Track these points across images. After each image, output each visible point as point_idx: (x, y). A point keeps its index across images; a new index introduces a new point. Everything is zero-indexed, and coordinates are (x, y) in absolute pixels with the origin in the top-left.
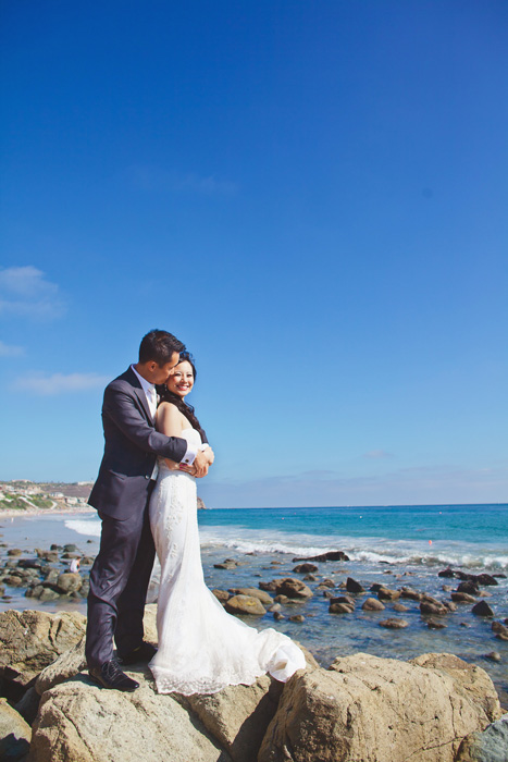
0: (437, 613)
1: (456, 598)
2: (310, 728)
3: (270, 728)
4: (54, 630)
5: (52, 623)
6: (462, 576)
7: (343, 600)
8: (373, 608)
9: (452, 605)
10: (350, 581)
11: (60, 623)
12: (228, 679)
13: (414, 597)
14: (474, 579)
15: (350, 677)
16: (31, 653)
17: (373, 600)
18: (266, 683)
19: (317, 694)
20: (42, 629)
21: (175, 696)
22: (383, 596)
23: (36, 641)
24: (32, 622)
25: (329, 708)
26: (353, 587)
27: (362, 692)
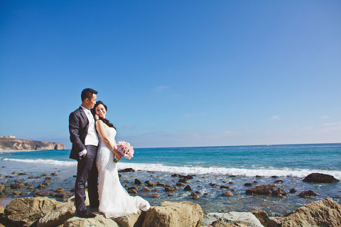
0: (171, 191)
1: (178, 185)
2: (158, 222)
3: (144, 224)
4: (41, 204)
5: (40, 202)
6: (180, 176)
7: (134, 188)
8: (146, 190)
9: (177, 187)
10: (136, 180)
11: (44, 202)
12: (129, 212)
13: (162, 185)
14: (185, 177)
15: (167, 207)
16: (32, 214)
17: (146, 187)
18: (140, 212)
19: (160, 212)
20: (36, 204)
21: (112, 218)
22: (150, 185)
23: (34, 209)
24: (31, 203)
25: (164, 216)
26: (137, 182)
27: (172, 211)
